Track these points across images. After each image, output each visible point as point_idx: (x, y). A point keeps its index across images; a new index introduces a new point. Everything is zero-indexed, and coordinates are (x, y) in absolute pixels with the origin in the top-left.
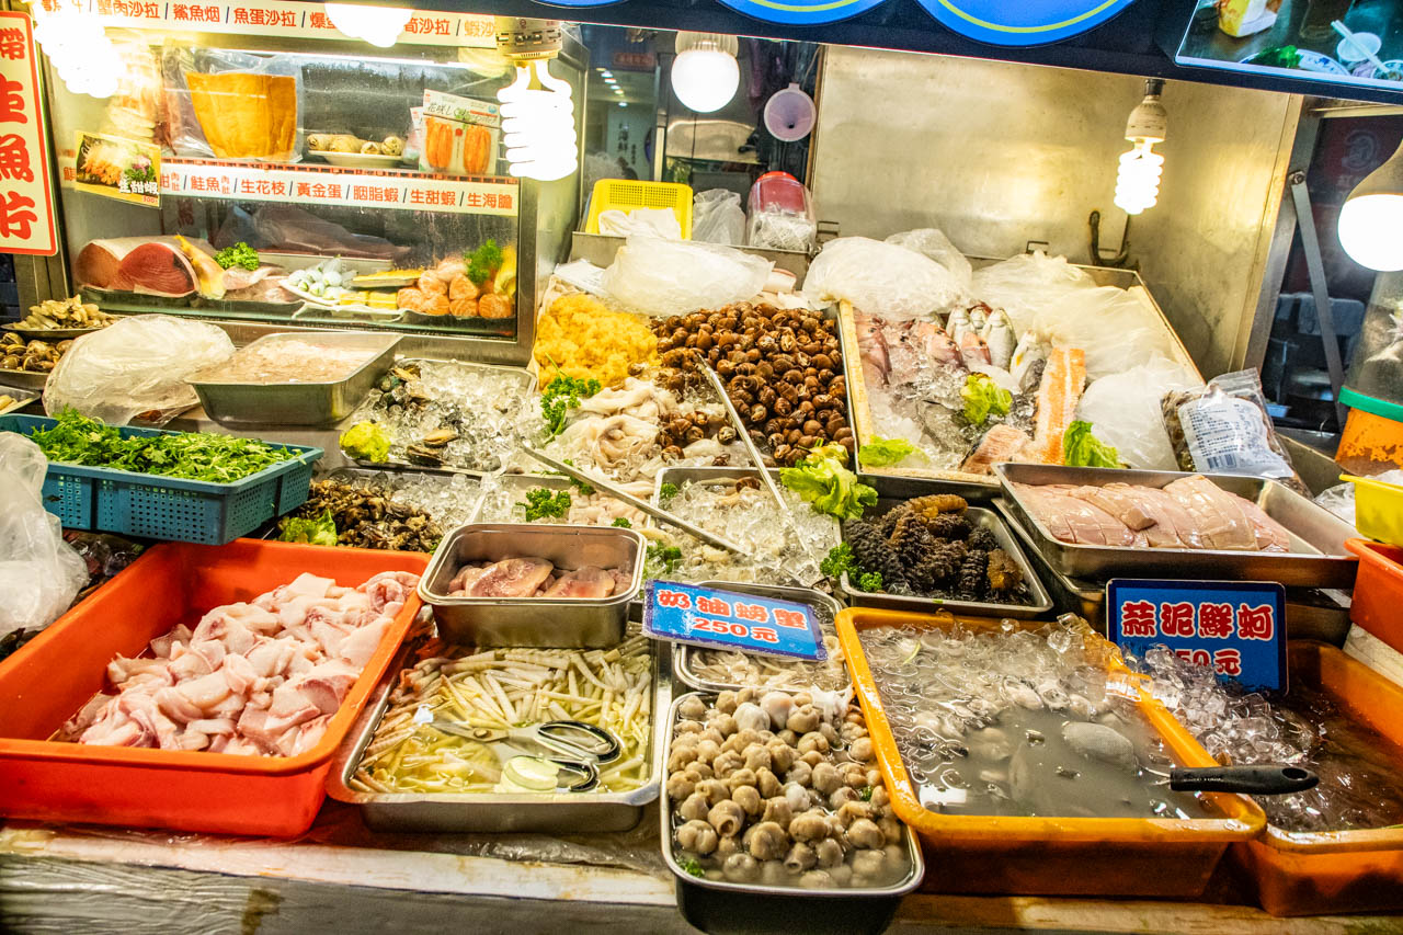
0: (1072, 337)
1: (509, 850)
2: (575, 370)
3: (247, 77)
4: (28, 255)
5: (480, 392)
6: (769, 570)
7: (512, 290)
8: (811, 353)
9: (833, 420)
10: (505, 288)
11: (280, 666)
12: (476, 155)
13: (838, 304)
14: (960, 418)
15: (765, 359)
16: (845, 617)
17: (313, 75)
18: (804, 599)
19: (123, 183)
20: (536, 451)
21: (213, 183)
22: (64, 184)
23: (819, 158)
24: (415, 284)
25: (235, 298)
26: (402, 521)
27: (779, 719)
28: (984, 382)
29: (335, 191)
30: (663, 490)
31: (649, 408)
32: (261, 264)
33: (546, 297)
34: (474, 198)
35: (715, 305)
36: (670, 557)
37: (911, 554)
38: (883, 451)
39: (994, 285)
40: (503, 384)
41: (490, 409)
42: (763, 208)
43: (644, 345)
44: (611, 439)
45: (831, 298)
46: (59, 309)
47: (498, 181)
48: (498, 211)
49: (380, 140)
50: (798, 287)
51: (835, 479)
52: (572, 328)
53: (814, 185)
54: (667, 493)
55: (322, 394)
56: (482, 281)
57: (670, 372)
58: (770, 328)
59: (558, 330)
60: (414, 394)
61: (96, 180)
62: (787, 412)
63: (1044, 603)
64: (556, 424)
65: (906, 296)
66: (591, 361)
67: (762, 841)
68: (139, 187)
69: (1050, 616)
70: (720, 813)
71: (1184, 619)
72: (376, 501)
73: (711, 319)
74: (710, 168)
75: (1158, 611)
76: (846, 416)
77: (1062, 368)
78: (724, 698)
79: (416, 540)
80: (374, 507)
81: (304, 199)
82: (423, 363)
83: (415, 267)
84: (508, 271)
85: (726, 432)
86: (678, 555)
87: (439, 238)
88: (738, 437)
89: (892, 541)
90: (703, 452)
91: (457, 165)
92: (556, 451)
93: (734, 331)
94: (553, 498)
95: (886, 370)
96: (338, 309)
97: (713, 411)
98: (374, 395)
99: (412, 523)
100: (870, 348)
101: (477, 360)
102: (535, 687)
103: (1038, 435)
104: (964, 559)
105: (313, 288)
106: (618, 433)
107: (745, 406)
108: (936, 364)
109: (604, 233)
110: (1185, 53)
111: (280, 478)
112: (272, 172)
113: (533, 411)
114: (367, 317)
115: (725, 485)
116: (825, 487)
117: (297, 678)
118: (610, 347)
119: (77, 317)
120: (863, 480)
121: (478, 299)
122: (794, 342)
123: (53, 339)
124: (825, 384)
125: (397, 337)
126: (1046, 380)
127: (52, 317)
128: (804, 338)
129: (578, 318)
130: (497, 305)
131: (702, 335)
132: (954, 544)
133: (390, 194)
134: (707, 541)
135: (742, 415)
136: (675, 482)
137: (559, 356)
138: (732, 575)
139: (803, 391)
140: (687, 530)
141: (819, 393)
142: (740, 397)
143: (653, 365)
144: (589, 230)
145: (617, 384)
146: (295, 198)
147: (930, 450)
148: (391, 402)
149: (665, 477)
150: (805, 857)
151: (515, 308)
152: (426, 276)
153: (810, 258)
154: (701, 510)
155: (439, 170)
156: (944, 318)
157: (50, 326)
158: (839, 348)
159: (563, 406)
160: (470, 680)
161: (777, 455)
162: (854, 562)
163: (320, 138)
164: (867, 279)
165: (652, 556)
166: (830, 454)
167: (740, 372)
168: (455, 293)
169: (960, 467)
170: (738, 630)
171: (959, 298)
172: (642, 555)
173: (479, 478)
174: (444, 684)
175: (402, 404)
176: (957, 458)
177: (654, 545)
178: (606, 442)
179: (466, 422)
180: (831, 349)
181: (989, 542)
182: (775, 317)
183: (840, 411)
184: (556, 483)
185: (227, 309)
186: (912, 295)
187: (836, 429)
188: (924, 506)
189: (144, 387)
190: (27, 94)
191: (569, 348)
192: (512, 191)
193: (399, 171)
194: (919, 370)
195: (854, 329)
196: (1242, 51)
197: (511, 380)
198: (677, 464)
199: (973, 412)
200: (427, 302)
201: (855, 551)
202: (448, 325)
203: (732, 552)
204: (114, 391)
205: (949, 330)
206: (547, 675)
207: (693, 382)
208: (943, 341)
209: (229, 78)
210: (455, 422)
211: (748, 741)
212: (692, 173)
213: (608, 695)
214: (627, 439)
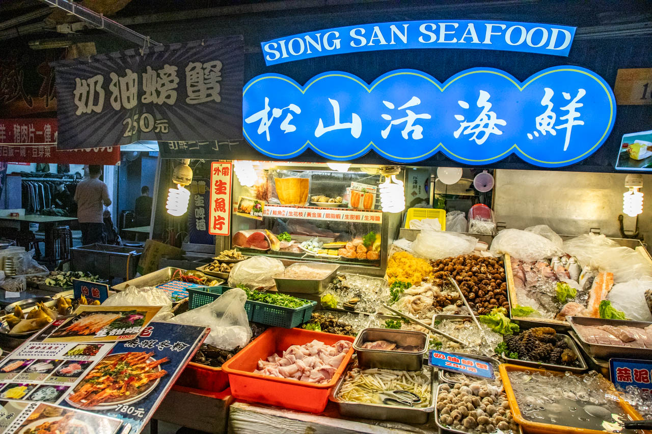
0: (608, 268)
1: (385, 425)
2: (401, 278)
3: (294, 179)
4: (220, 235)
5: (367, 286)
6: (475, 351)
7: (379, 249)
8: (493, 274)
9: (502, 298)
10: (376, 249)
11: (312, 364)
12: (368, 203)
13: (504, 255)
14: (555, 299)
15: (474, 275)
16: (503, 367)
17: (315, 177)
18: (488, 361)
19: (252, 213)
20: (389, 307)
21: (280, 213)
22: (234, 213)
23: (496, 198)
24: (345, 247)
25: (283, 251)
26: (343, 327)
27: (476, 392)
28: (564, 285)
29: (320, 215)
30: (435, 322)
31: (430, 293)
32: (292, 239)
33: (391, 252)
34: (367, 217)
35: (455, 255)
36: (438, 344)
37: (530, 347)
38: (521, 311)
39: (572, 247)
40: (376, 283)
41: (371, 291)
42: (474, 218)
43: (428, 270)
44: (416, 304)
45: (501, 253)
46: (230, 253)
47: (375, 212)
48: (375, 222)
49: (335, 198)
50: (489, 248)
51: (501, 320)
52: (401, 264)
53: (495, 208)
54: (437, 323)
55: (316, 284)
56: (368, 246)
57: (438, 280)
58: (476, 264)
59: (395, 264)
60: (345, 285)
61: (244, 212)
62: (483, 296)
63: (585, 367)
64: (395, 298)
65: (532, 252)
66: (408, 275)
67: (468, 422)
68: (256, 214)
69: (586, 372)
70: (454, 413)
71: (645, 376)
72: (334, 320)
73: (453, 261)
74: (454, 198)
75: (632, 372)
76: (507, 298)
77: (602, 281)
78: (456, 386)
79: (348, 333)
80: (333, 322)
81: (309, 218)
82: (347, 274)
83: (345, 241)
84: (378, 243)
85: (459, 302)
86: (441, 344)
87: (354, 231)
88: (464, 304)
89: (523, 342)
90: (450, 309)
91: (361, 206)
92: (395, 307)
93: (463, 265)
94: (395, 323)
95: (525, 281)
96: (317, 255)
97: (454, 294)
98: (330, 285)
99: (346, 328)
100: (518, 272)
101: (366, 274)
102: (392, 380)
103: (589, 307)
104: (552, 350)
105: (309, 248)
106: (418, 302)
107: (466, 293)
108: (545, 278)
109: (411, 228)
110: (620, 165)
111: (305, 310)
112: (299, 209)
113: (387, 292)
114: (327, 258)
115: (459, 322)
116: (497, 323)
117: (317, 368)
118: (415, 271)
119: (235, 256)
120: (513, 321)
121: (367, 252)
122: (486, 269)
123: (228, 263)
124: (499, 285)
125: (338, 266)
126: (594, 285)
127: (228, 256)
128: (490, 268)
129: (403, 260)
130: (374, 255)
131: (450, 267)
132: (548, 344)
133: (338, 216)
134: (451, 340)
135: (465, 296)
136: (439, 320)
137: (396, 274)
138: (461, 351)
139: (489, 288)
140: (444, 336)
141: (496, 289)
142: (465, 290)
143: (431, 278)
144: (406, 227)
145: (418, 284)
146: (306, 218)
147: (542, 312)
148: (337, 288)
149: (436, 318)
150: (482, 429)
151: (380, 256)
152: (349, 244)
153: (493, 237)
154: (449, 329)
155: (355, 208)
156: (550, 260)
157: (227, 259)
158: (504, 272)
159: (398, 291)
160: (370, 376)
161: (479, 311)
162: (507, 349)
163: (315, 198)
164: (515, 245)
165: (431, 344)
166: (500, 311)
167: (465, 280)
168: (359, 250)
169: (554, 318)
170: (462, 367)
171: (556, 252)
172: (427, 343)
173: (368, 315)
174: (362, 376)
175: (341, 289)
176: (553, 315)
177: (432, 340)
178: (414, 305)
179: (363, 296)
180: (501, 272)
181: (566, 346)
182: (479, 260)
183: (504, 295)
184: (395, 319)
185: (280, 255)
186: (534, 251)
187: (502, 302)
188: (537, 331)
189: (260, 279)
190: (228, 186)
191: (399, 271)
192: (380, 215)
193: (341, 208)
194: (539, 281)
195: (510, 265)
196: (641, 164)
197: (378, 282)
198: (440, 314)
199: (560, 297)
200: (348, 253)
201: (508, 345)
202: (355, 262)
203: (461, 344)
204: (250, 280)
205: (551, 266)
206: (396, 377)
207: (446, 284)
208: (548, 270)
209: (288, 179)
210: (359, 295)
211: (464, 395)
212: (446, 201)
213: (416, 385)
214: (422, 304)
